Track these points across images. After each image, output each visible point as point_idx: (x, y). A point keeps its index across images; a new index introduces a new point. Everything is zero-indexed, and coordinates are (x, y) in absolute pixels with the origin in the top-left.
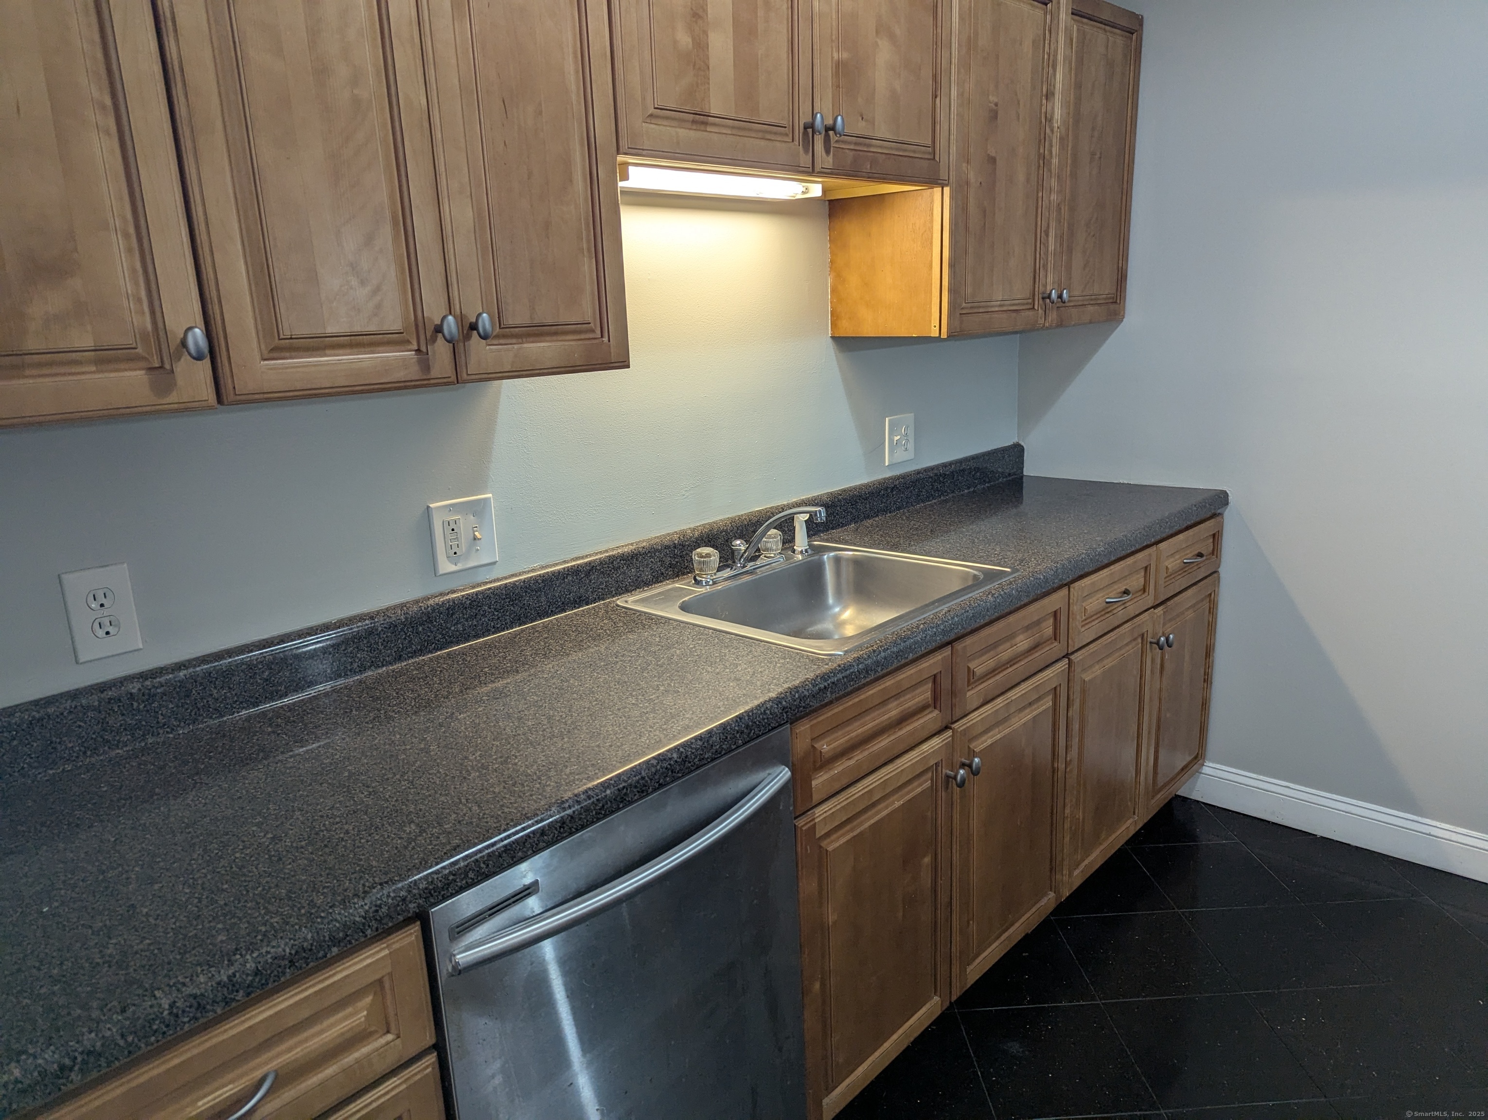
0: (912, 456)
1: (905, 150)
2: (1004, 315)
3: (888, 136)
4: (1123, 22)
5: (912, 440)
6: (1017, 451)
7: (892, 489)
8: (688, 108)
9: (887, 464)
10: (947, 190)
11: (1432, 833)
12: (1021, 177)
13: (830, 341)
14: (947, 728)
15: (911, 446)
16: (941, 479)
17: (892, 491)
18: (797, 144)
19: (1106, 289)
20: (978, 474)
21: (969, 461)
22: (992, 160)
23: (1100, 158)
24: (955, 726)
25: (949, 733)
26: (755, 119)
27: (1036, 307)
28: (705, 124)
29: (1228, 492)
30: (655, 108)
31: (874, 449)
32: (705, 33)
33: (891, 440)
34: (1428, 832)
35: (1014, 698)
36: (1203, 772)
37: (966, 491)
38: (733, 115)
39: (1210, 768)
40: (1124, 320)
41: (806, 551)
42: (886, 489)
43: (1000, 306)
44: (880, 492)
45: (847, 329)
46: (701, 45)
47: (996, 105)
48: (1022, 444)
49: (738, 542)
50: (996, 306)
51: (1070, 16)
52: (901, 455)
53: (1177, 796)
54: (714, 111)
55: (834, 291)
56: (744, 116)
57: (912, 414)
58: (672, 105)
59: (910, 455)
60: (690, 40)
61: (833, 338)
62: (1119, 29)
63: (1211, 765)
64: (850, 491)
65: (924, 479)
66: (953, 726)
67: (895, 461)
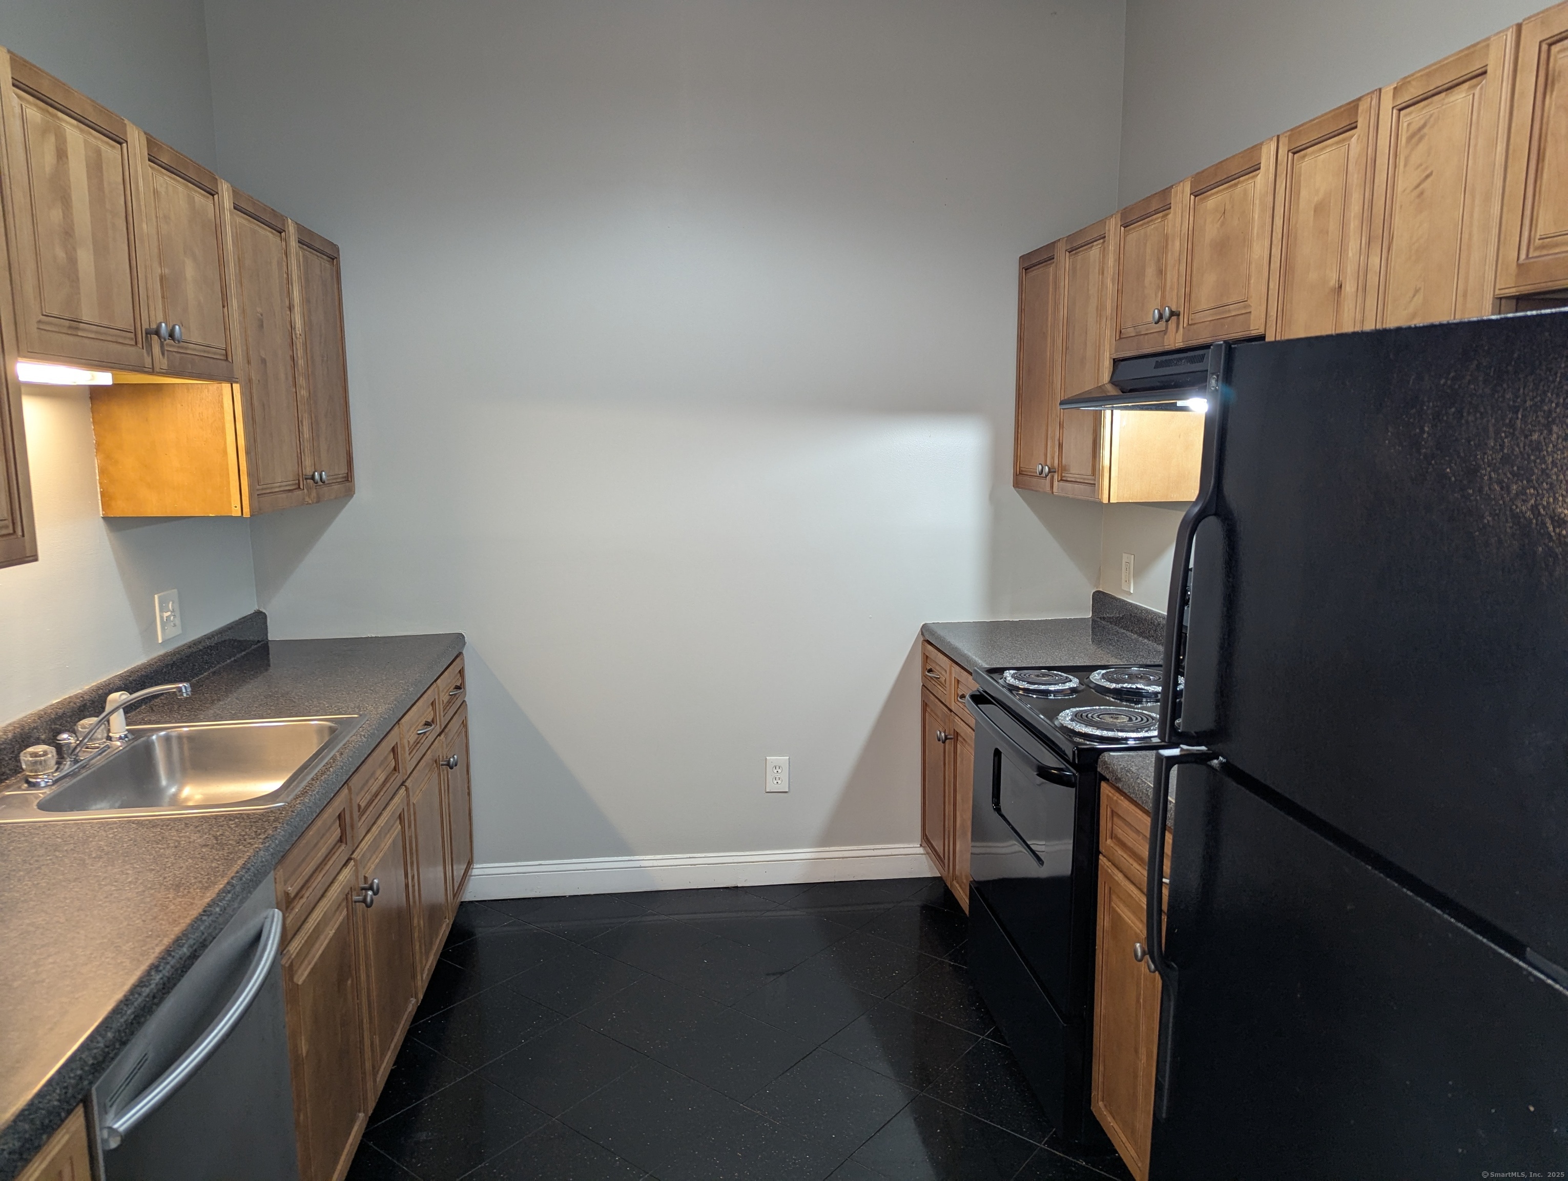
0: (180, 632)
1: (208, 352)
2: (284, 495)
3: (200, 341)
4: (328, 251)
5: (178, 614)
6: (259, 619)
7: (172, 666)
8: (67, 316)
9: (160, 641)
10: (236, 387)
11: (642, 866)
12: (282, 376)
13: (102, 521)
14: (349, 859)
15: (178, 622)
16: (209, 651)
17: (172, 668)
18: (141, 347)
19: (343, 470)
20: (236, 644)
21: (227, 631)
22: (264, 361)
23: (327, 361)
24: (354, 856)
25: (352, 863)
26: (112, 325)
27: (302, 487)
28: (77, 329)
29: (463, 634)
30: (43, 315)
31: (148, 629)
32: (74, 249)
33: (162, 618)
34: (639, 866)
35: (382, 825)
36: (473, 874)
37: (228, 661)
38: (97, 321)
39: (478, 869)
40: (355, 496)
41: (126, 736)
42: (167, 666)
43: (280, 487)
44: (163, 669)
45: (122, 509)
46: (72, 261)
47: (262, 315)
48: (264, 611)
49: (65, 736)
50: (276, 487)
51: (298, 244)
52: (173, 632)
53: (462, 902)
54: (85, 318)
55: (102, 472)
56: (105, 323)
57: (175, 590)
58: (55, 313)
59: (177, 631)
60: (64, 256)
61: (105, 518)
62: (325, 255)
63: (478, 866)
64: (137, 671)
65: (196, 652)
66: (353, 856)
67: (167, 637)
